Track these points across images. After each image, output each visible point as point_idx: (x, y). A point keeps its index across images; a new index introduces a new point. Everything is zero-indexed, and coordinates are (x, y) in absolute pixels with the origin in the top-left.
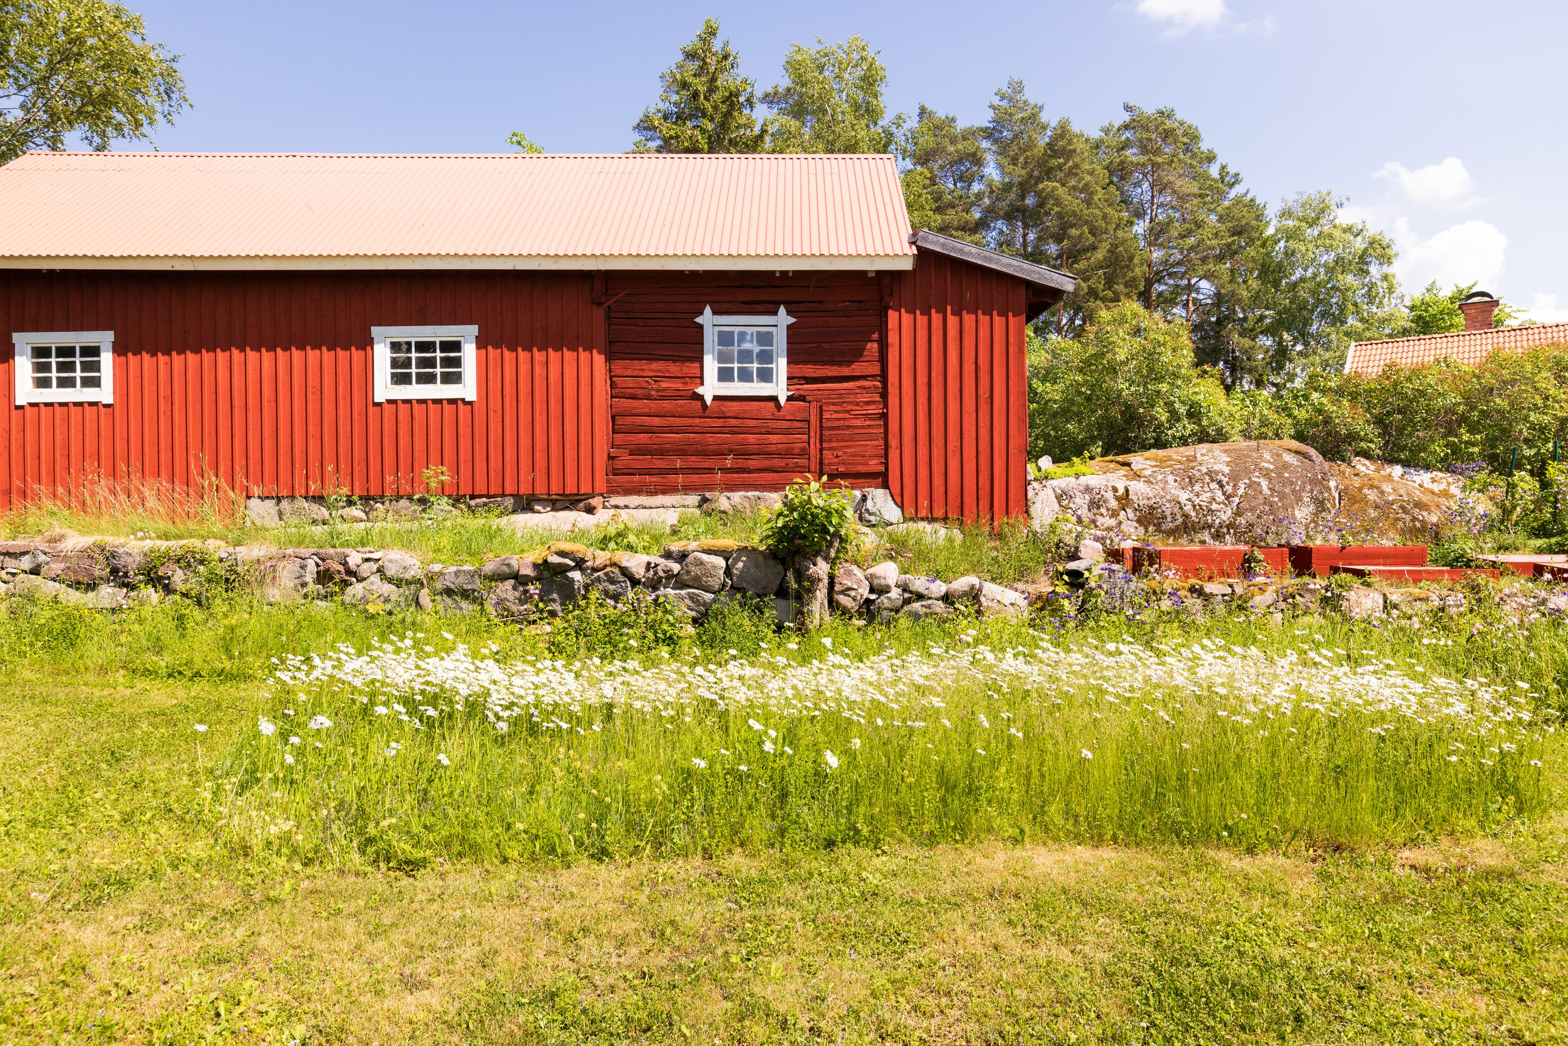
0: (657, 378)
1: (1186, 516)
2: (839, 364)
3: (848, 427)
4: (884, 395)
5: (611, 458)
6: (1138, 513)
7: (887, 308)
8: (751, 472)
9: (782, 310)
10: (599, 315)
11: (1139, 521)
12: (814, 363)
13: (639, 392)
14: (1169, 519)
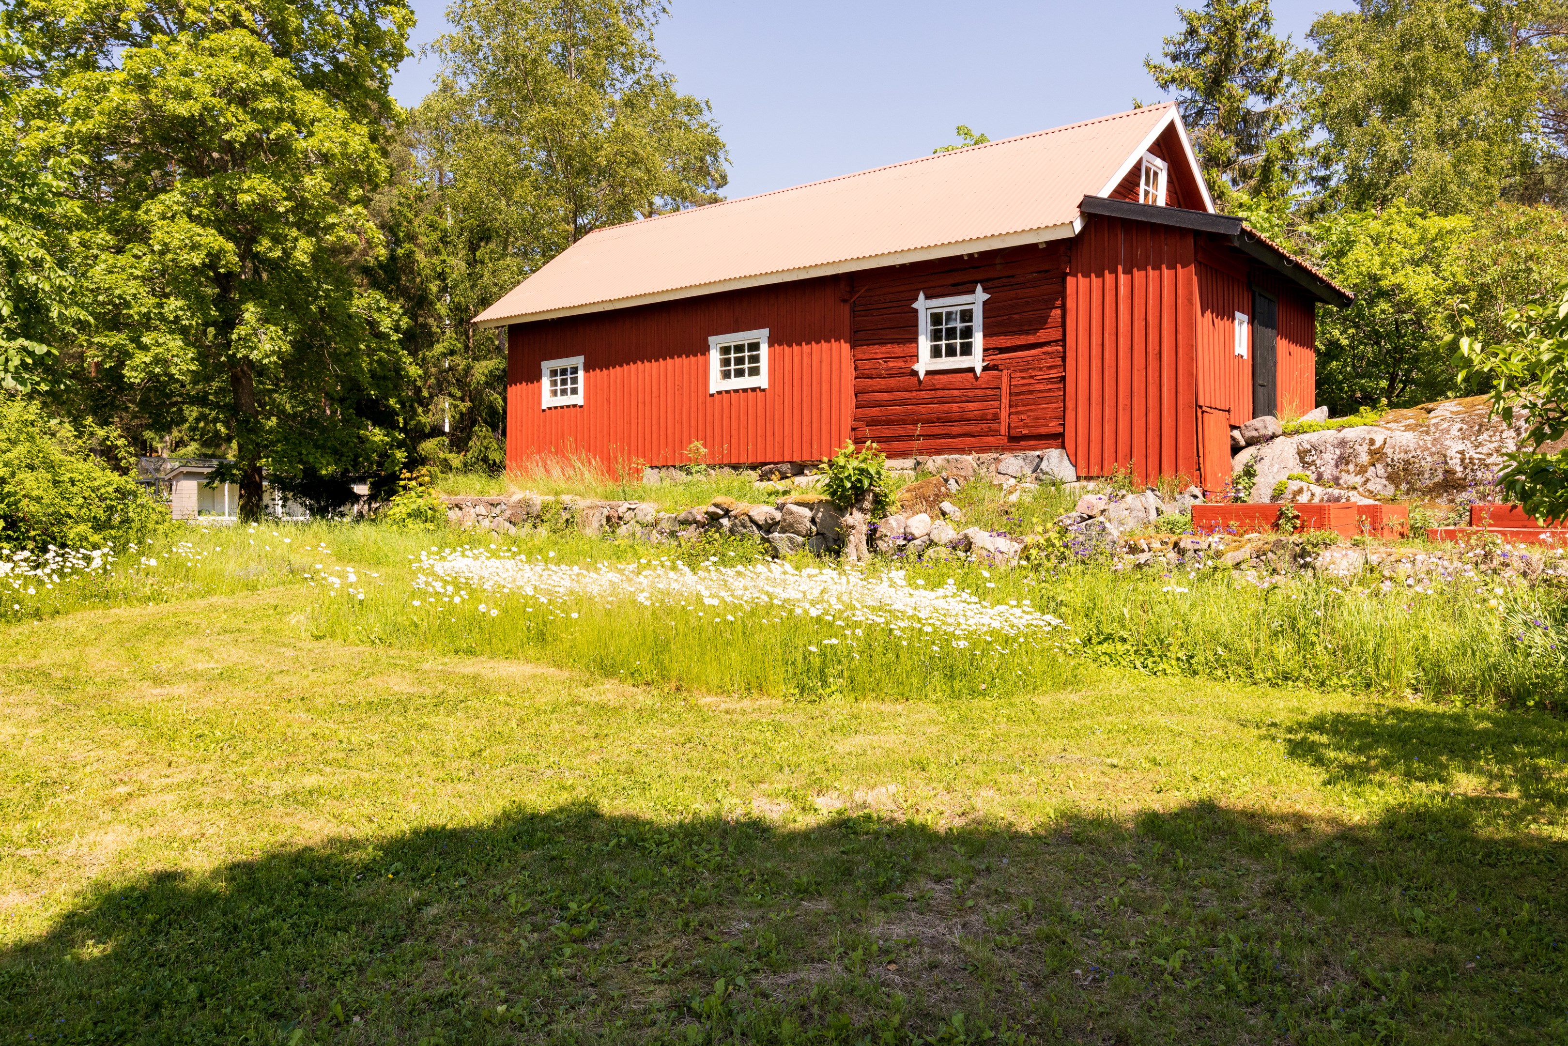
0: (886, 359)
1: (1449, 472)
2: (1027, 333)
3: (1033, 392)
4: (1064, 359)
5: (853, 429)
6: (1389, 469)
7: (1066, 275)
8: (954, 437)
9: (979, 288)
10: (846, 310)
11: (1389, 478)
12: (1005, 334)
13: (874, 372)
14: (1427, 476)
